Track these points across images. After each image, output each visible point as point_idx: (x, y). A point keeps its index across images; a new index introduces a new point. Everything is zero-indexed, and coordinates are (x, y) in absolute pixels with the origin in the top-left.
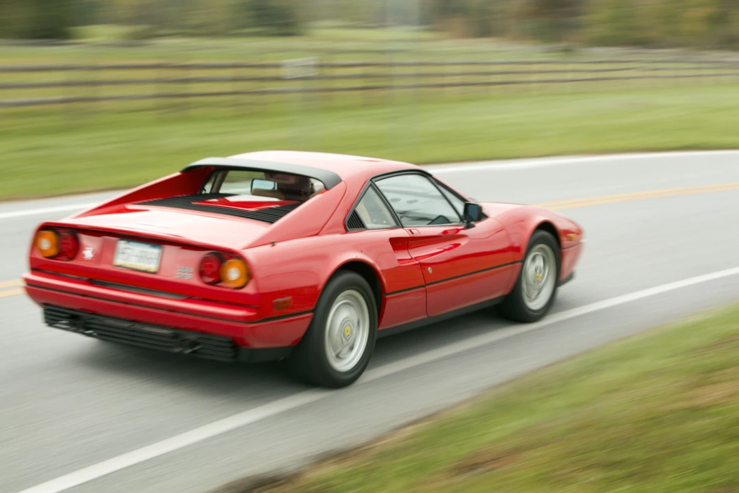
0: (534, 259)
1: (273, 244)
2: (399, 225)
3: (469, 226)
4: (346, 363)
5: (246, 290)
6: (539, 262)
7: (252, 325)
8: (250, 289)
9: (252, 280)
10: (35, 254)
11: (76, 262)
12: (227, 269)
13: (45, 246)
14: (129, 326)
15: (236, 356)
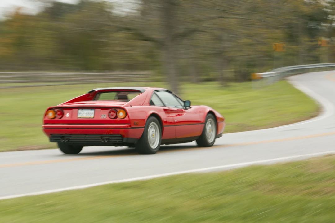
0: (208, 125)
1: (131, 106)
2: (164, 106)
3: (186, 109)
4: (154, 146)
5: (126, 119)
6: (210, 125)
7: (128, 129)
8: (127, 118)
9: (127, 116)
10: (46, 119)
11: (63, 119)
12: (119, 113)
13: (51, 115)
14: (84, 137)
15: (123, 141)
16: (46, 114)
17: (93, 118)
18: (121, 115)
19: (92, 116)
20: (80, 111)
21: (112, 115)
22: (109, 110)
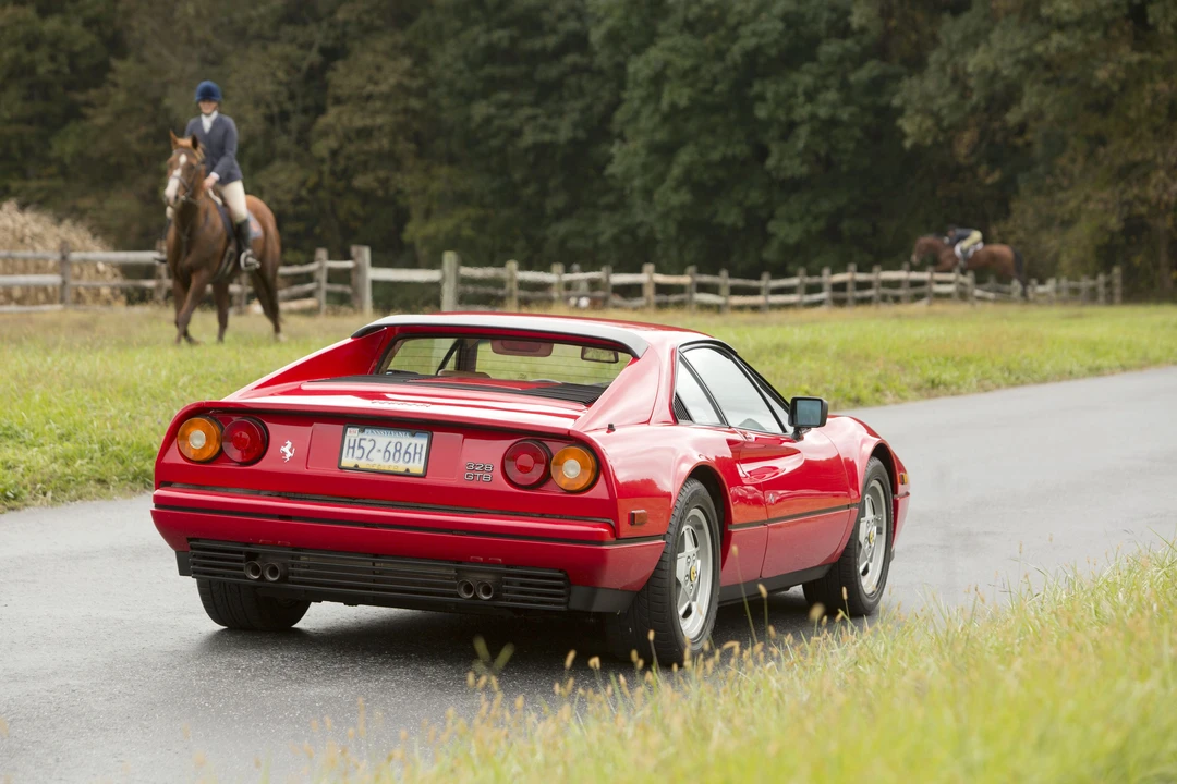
5: (594, 493)
7: (604, 547)
8: (600, 491)
9: (602, 477)
10: (173, 457)
11: (263, 465)
12: (560, 464)
13: (198, 440)
14: (369, 565)
15: (566, 603)
16: (174, 433)
17: (424, 476)
18: (571, 471)
19: (417, 467)
20: (353, 434)
21: (524, 469)
22: (506, 444)
